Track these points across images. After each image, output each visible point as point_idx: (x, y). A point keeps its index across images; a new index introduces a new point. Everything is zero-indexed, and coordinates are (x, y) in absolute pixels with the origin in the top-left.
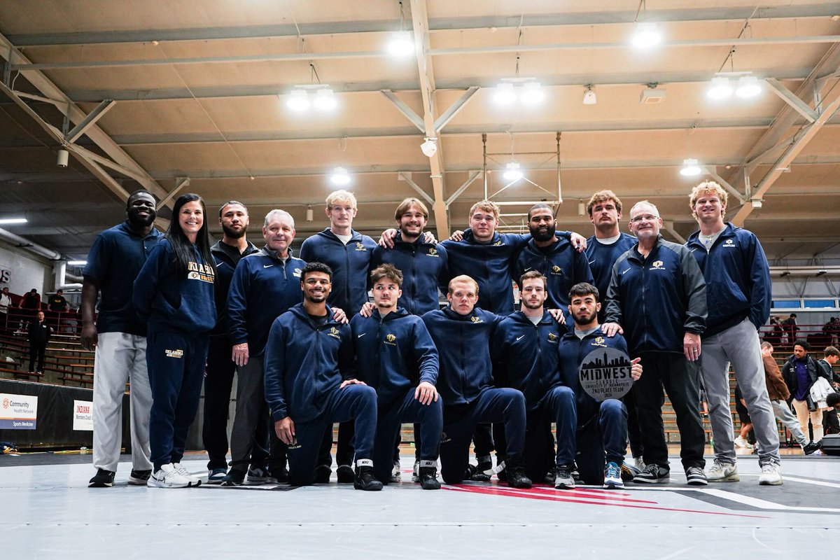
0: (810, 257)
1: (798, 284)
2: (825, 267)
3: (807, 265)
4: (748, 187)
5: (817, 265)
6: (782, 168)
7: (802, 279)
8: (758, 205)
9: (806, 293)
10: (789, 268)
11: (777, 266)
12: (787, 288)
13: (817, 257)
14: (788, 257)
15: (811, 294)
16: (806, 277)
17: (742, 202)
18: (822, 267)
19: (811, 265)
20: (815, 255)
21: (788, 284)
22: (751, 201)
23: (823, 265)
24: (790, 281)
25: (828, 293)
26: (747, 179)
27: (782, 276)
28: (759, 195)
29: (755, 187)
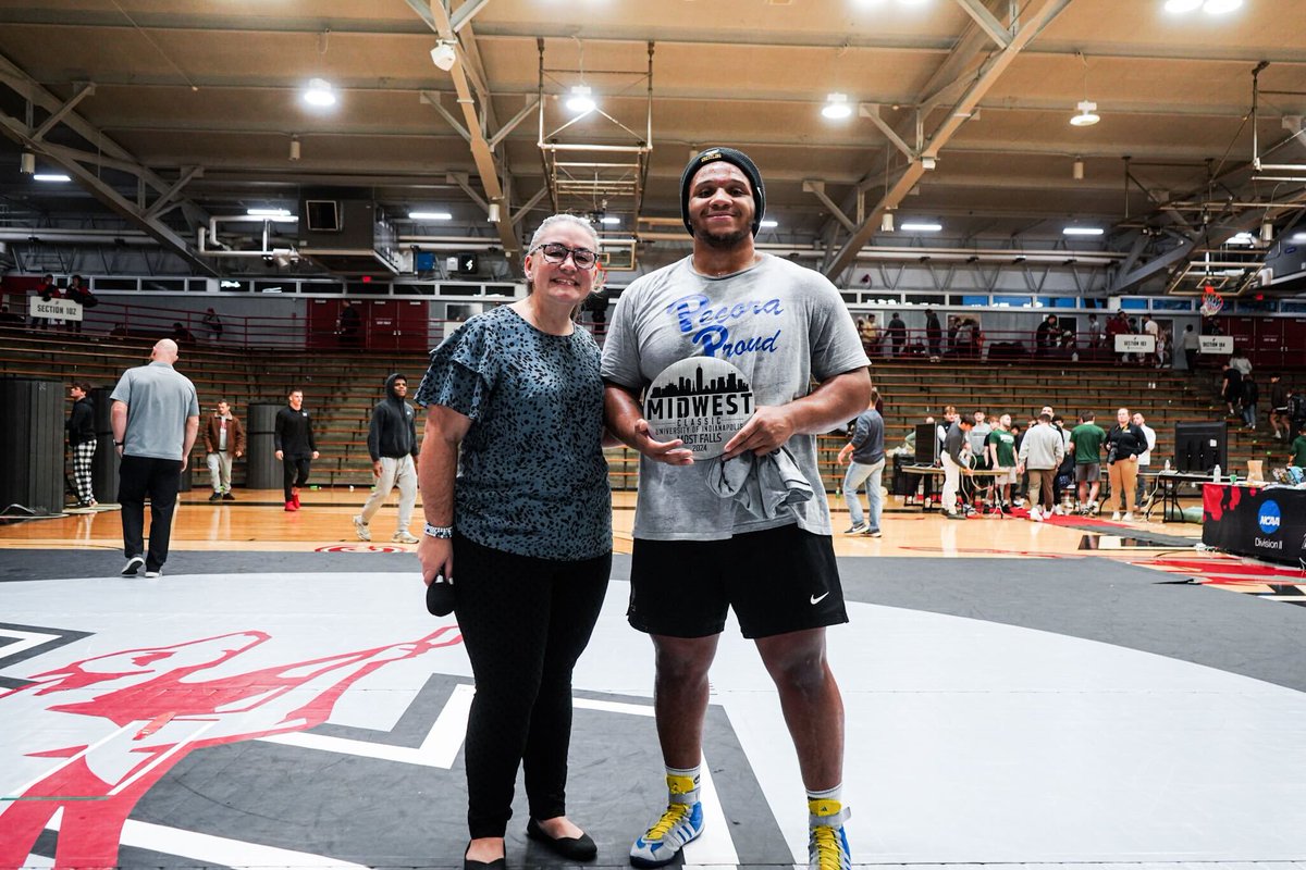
0: (1008, 237)
1: (988, 274)
2: (1025, 252)
3: (1002, 248)
4: (920, 138)
5: (1014, 248)
6: (961, 114)
7: (994, 267)
8: (930, 165)
9: (998, 285)
10: (978, 251)
11: (964, 247)
12: (974, 280)
13: (1015, 238)
14: (978, 236)
15: (1006, 286)
16: (1000, 265)
17: (910, 160)
18: (1020, 252)
19: (1007, 248)
20: (1014, 234)
21: (976, 273)
22: (921, 159)
23: (1022, 248)
24: (978, 269)
25: (1024, 286)
26: (920, 127)
27: (969, 261)
28: (932, 152)
29: (929, 139)
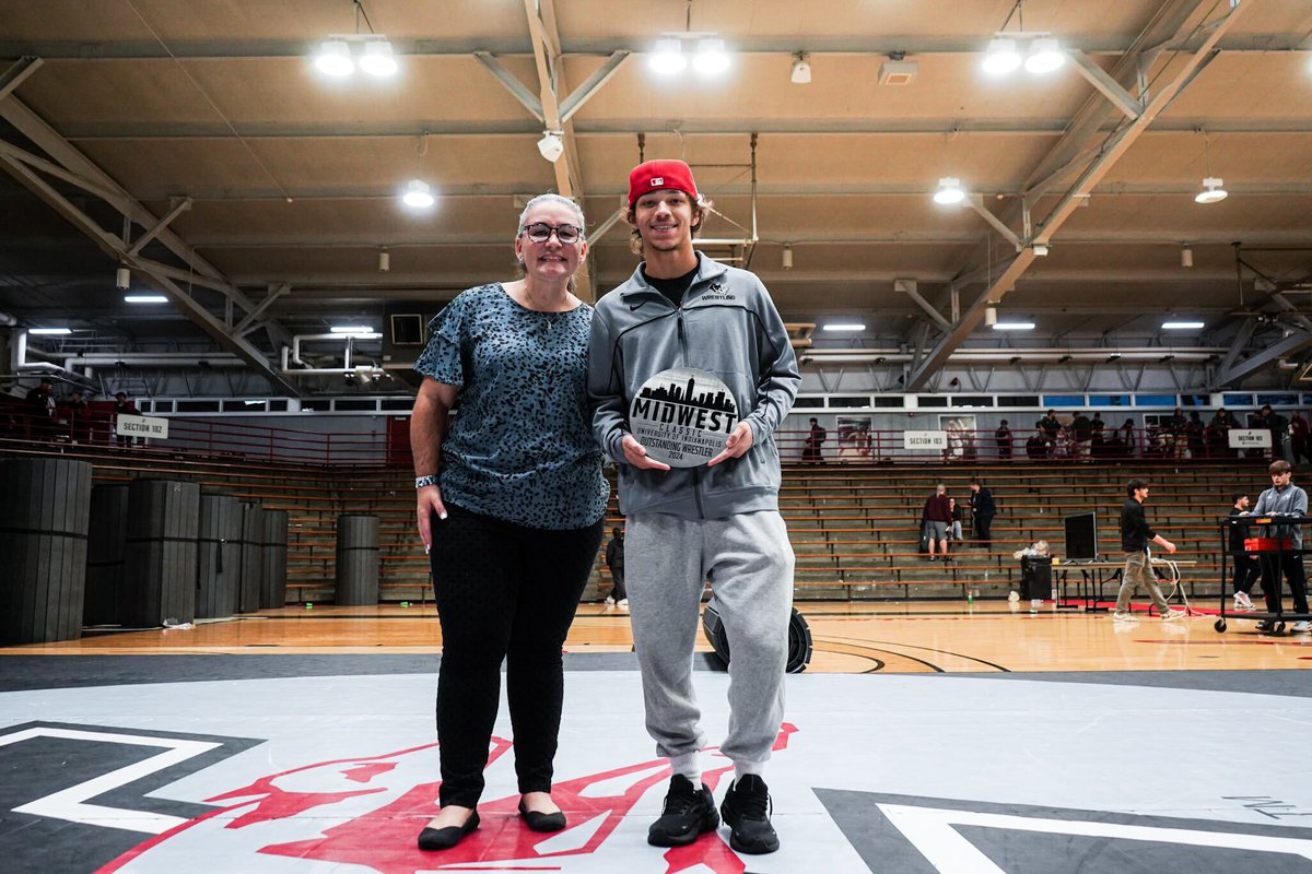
0: (1100, 335)
1: (1082, 373)
2: (1120, 349)
3: (1094, 347)
4: (1027, 226)
5: (1107, 346)
6: (1081, 195)
7: (1085, 367)
8: (1042, 252)
9: (1091, 386)
10: (1071, 350)
11: (1054, 347)
12: (1066, 378)
13: (1107, 336)
14: (1070, 335)
15: (1100, 386)
16: (1092, 364)
17: (1018, 249)
18: (1115, 349)
19: (1100, 347)
20: (1106, 332)
21: (1068, 372)
22: (1032, 247)
23: (1116, 347)
24: (1070, 369)
25: (1120, 386)
27: (1061, 361)
28: (1044, 238)
